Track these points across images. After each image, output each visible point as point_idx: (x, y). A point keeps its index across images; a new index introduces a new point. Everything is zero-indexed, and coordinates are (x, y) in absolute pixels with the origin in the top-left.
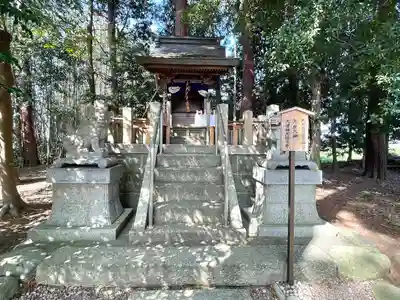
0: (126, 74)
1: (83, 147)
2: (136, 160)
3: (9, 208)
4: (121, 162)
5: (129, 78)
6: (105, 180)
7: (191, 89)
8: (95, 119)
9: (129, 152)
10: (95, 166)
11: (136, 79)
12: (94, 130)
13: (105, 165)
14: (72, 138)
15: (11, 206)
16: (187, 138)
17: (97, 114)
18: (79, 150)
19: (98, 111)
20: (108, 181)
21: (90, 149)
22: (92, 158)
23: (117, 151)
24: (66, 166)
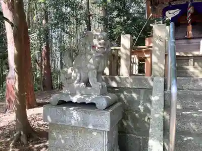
0: (115, 13)
1: (79, 82)
2: (134, 95)
3: (20, 135)
4: (120, 100)
5: (118, 15)
6: (103, 126)
7: (195, 9)
8: (94, 47)
9: (129, 86)
10: (92, 105)
11: (124, 16)
12: (91, 61)
13: (105, 105)
14: (69, 71)
15: (22, 133)
16: (191, 69)
17: (95, 42)
18: (76, 85)
19: (96, 37)
20: (107, 128)
21: (87, 84)
22: (89, 95)
23: (114, 84)
24: (62, 103)
